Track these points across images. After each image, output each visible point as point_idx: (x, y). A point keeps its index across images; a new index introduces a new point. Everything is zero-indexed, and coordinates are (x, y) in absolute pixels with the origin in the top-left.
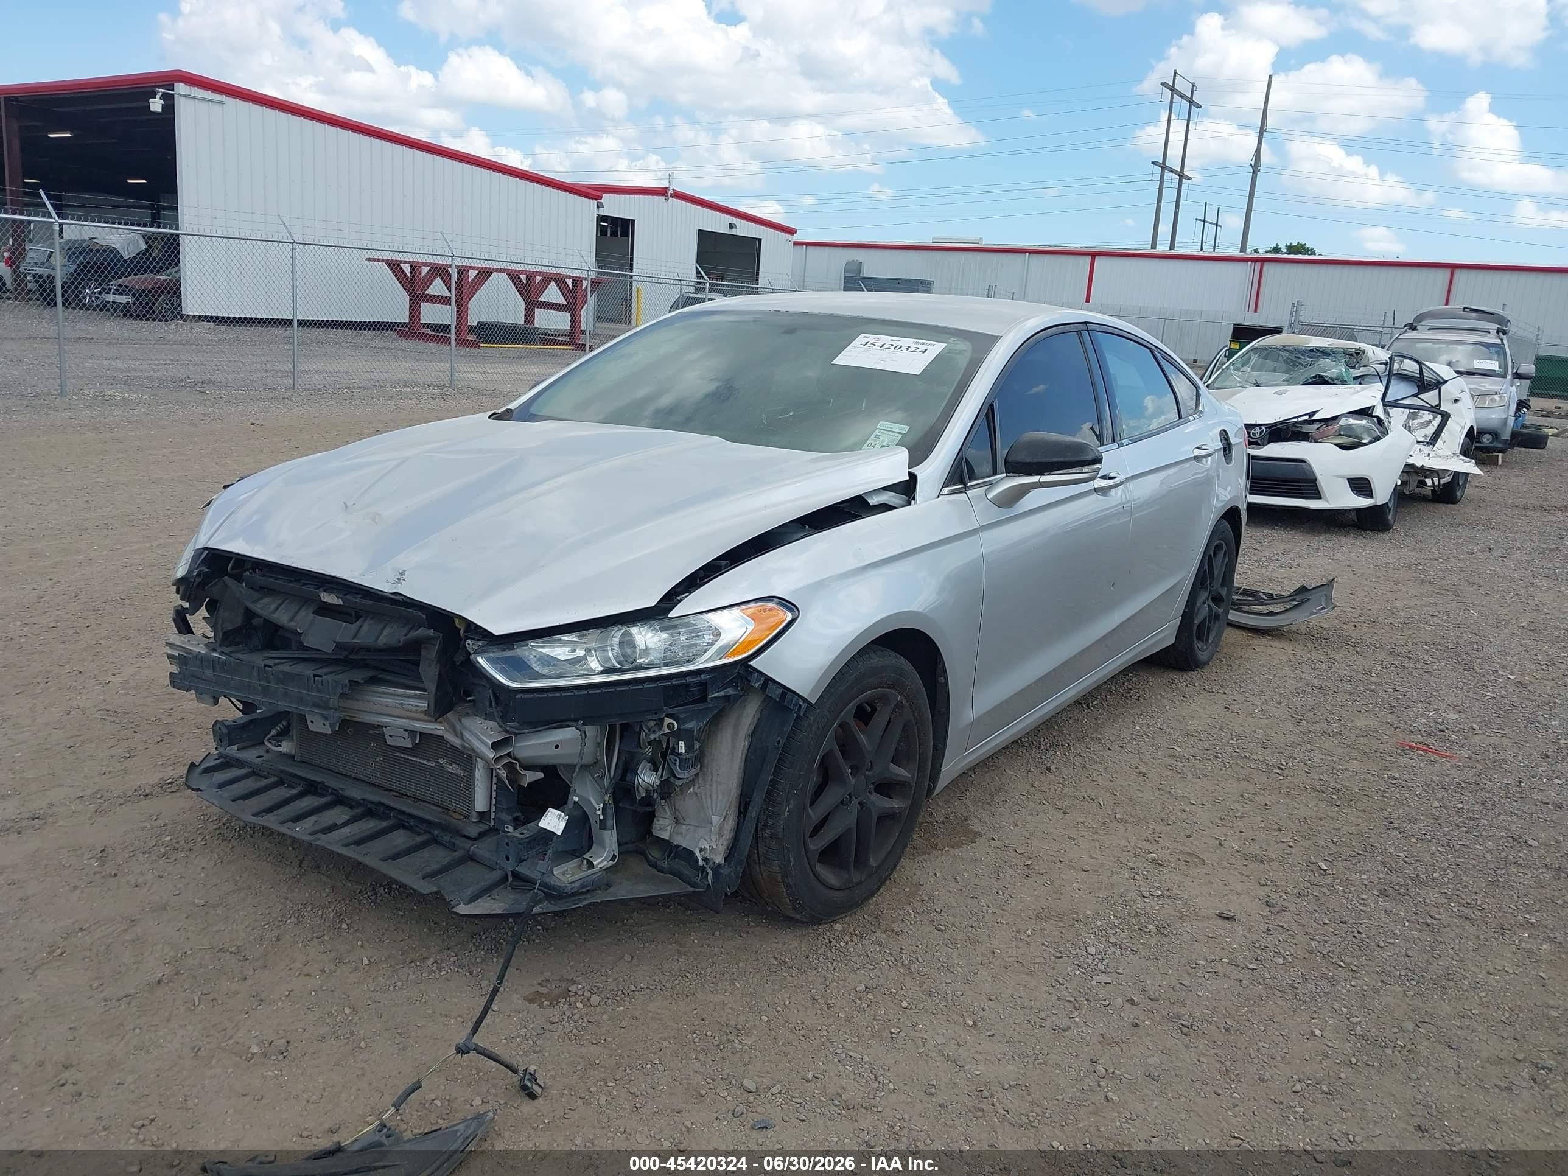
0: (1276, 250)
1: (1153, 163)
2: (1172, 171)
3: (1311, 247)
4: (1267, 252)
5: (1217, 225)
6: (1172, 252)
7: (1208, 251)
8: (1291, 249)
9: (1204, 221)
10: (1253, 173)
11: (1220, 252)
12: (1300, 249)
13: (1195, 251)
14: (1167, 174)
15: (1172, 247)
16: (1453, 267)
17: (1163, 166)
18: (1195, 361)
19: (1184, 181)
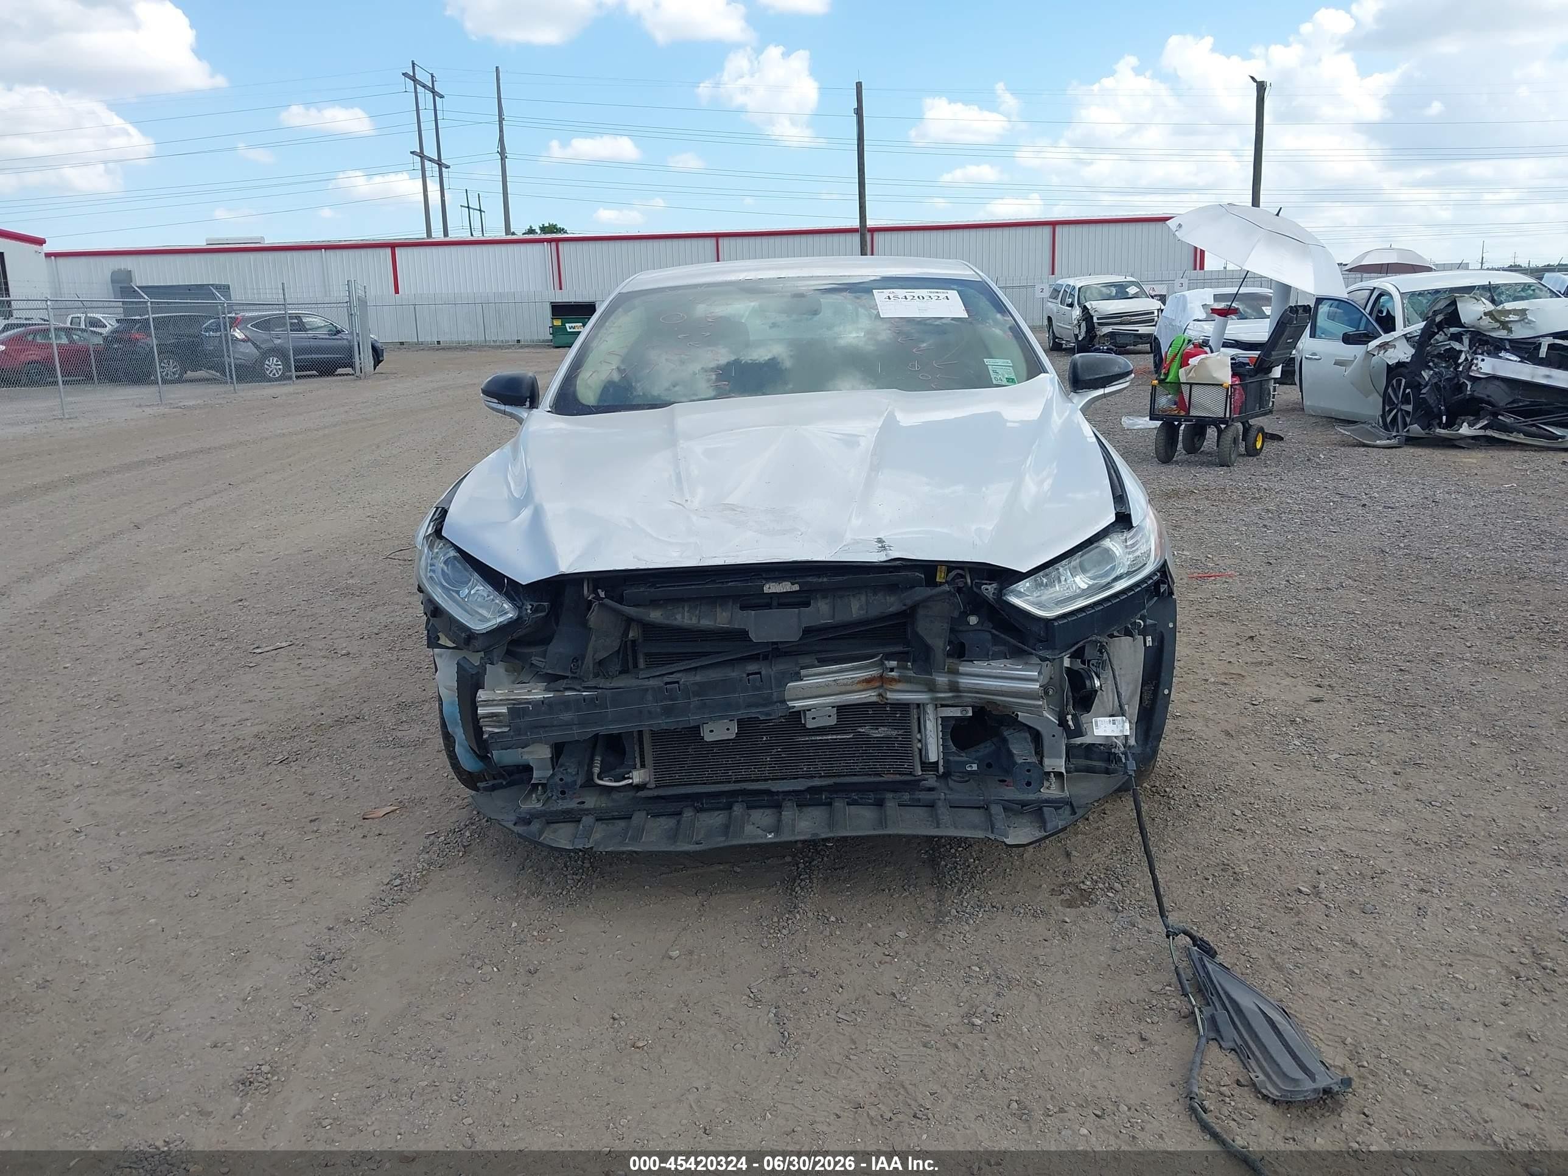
0: (531, 231)
1: (411, 153)
2: (431, 160)
3: (562, 227)
4: (524, 234)
5: (480, 210)
6: (447, 239)
7: (478, 235)
8: (543, 229)
9: (468, 207)
10: (502, 159)
11: (488, 236)
12: (553, 229)
13: (466, 236)
14: (427, 163)
15: (446, 234)
16: (717, 236)
17: (422, 156)
18: (518, 341)
19: (444, 169)
